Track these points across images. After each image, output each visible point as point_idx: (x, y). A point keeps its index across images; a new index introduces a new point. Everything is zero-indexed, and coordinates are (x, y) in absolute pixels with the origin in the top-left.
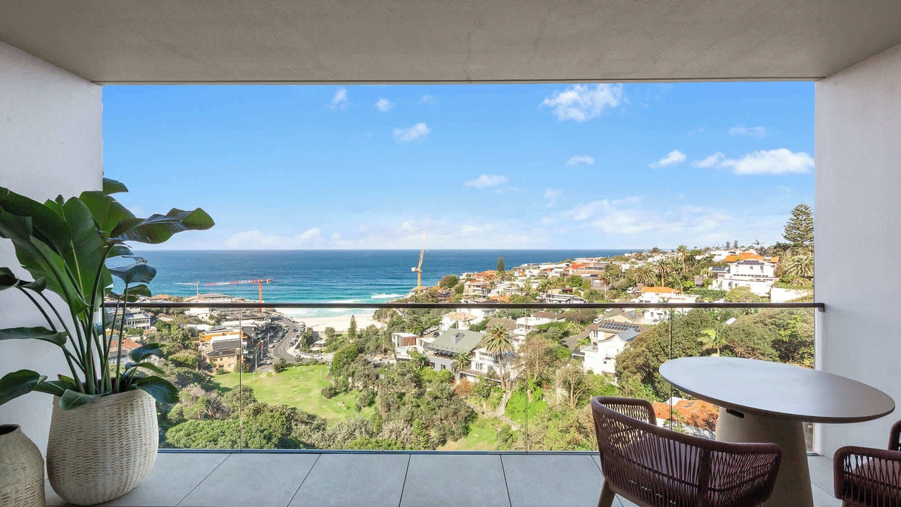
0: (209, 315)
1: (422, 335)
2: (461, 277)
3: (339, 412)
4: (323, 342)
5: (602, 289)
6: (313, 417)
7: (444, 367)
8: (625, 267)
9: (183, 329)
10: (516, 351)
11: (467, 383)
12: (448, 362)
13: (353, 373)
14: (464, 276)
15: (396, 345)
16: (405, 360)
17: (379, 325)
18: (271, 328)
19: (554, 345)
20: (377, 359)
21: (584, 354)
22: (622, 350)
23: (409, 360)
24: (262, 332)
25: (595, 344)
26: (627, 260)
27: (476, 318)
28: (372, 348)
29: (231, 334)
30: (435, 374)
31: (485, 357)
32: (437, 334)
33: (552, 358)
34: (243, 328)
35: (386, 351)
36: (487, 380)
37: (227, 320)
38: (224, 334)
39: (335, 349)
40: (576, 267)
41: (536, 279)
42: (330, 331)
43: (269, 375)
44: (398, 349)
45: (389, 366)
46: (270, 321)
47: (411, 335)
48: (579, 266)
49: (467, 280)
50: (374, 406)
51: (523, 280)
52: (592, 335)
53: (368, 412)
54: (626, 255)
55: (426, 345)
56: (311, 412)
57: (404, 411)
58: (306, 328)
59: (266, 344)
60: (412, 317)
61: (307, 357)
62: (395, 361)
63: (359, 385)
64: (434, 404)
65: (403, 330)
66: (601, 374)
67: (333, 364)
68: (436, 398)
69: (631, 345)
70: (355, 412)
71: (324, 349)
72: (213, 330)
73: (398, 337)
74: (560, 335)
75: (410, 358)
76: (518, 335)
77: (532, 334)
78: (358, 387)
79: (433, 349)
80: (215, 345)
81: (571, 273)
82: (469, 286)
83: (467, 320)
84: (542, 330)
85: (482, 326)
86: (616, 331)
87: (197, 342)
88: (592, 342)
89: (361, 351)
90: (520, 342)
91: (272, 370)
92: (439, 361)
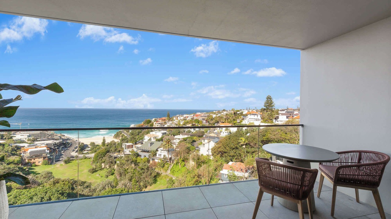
0: (27, 139)
1: (136, 144)
2: (152, 120)
3: (97, 179)
4: (89, 149)
5: (206, 124)
6: (85, 182)
7: (145, 156)
8: (214, 116)
9: (12, 146)
10: (175, 149)
11: (155, 162)
12: (147, 154)
13: (104, 161)
14: (153, 120)
15: (124, 149)
16: (128, 154)
17: (116, 140)
18: (62, 144)
19: (189, 145)
20: (115, 155)
21: (200, 148)
22: (213, 146)
23: (130, 154)
24: (57, 146)
25: (204, 144)
26: (215, 113)
27: (159, 136)
28: (113, 150)
29: (40, 147)
30: (142, 159)
31: (162, 151)
32: (142, 143)
33: (188, 150)
34: (47, 145)
35: (119, 151)
36: (163, 160)
37: (38, 141)
38: (36, 148)
39: (95, 152)
40: (197, 116)
41: (182, 120)
42: (93, 144)
43: (61, 165)
44: (125, 150)
45: (121, 157)
46: (62, 140)
47: (131, 144)
48: (198, 115)
49: (155, 121)
50: (114, 175)
51: (177, 121)
52: (203, 141)
53: (111, 178)
54: (214, 112)
55: (137, 148)
56: (83, 180)
57: (128, 176)
58: (81, 143)
59: (60, 151)
60: (131, 137)
61: (81, 156)
62: (124, 155)
63: (107, 166)
64: (141, 172)
65: (127, 142)
66: (206, 155)
67: (94, 158)
68: (142, 169)
69: (216, 144)
70: (105, 178)
71: (89, 152)
72: (28, 146)
73: (125, 145)
74: (191, 142)
75: (131, 154)
76: (175, 142)
77: (181, 142)
78: (106, 167)
79: (140, 149)
80: (31, 153)
81: (195, 118)
82: (156, 124)
83: (155, 138)
84: (185, 140)
85: (161, 140)
86: (211, 139)
87: (20, 152)
88: (203, 143)
89: (108, 152)
90: (176, 145)
91: (63, 163)
92: (143, 154)
